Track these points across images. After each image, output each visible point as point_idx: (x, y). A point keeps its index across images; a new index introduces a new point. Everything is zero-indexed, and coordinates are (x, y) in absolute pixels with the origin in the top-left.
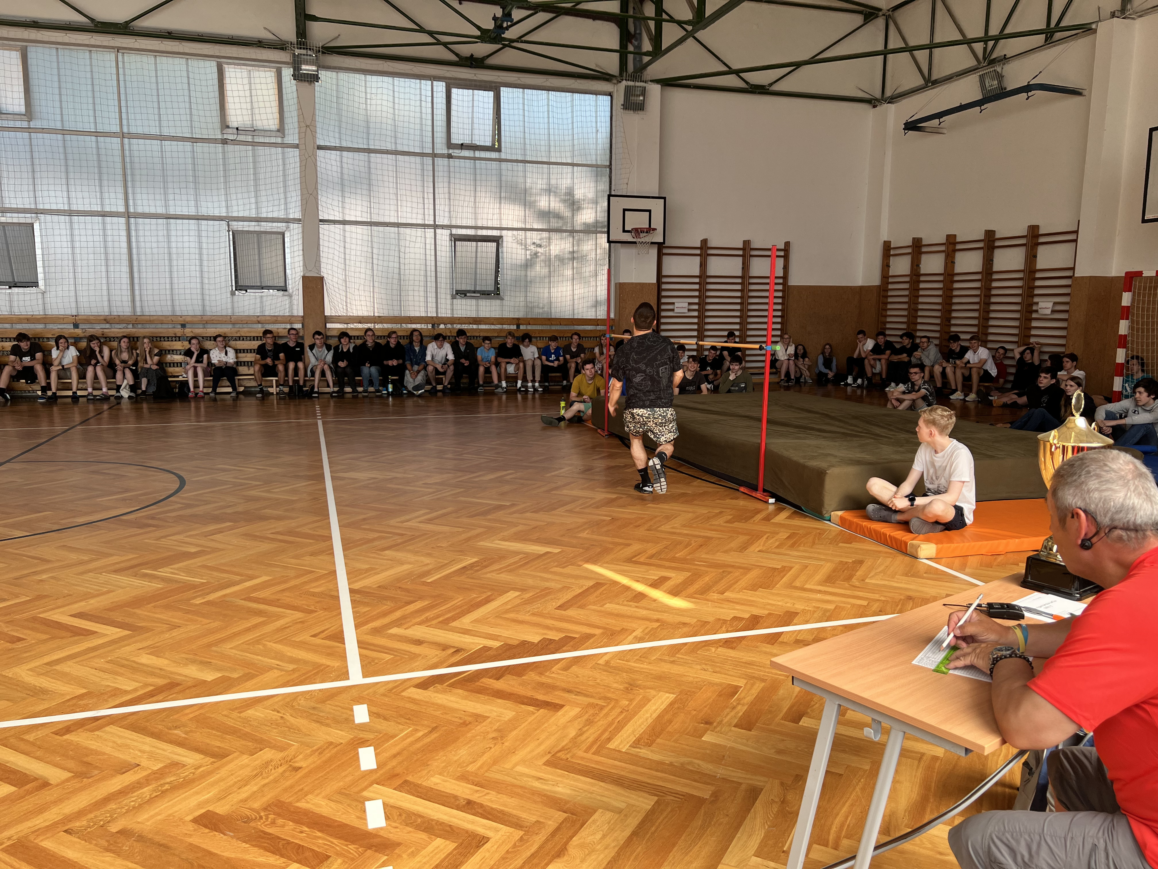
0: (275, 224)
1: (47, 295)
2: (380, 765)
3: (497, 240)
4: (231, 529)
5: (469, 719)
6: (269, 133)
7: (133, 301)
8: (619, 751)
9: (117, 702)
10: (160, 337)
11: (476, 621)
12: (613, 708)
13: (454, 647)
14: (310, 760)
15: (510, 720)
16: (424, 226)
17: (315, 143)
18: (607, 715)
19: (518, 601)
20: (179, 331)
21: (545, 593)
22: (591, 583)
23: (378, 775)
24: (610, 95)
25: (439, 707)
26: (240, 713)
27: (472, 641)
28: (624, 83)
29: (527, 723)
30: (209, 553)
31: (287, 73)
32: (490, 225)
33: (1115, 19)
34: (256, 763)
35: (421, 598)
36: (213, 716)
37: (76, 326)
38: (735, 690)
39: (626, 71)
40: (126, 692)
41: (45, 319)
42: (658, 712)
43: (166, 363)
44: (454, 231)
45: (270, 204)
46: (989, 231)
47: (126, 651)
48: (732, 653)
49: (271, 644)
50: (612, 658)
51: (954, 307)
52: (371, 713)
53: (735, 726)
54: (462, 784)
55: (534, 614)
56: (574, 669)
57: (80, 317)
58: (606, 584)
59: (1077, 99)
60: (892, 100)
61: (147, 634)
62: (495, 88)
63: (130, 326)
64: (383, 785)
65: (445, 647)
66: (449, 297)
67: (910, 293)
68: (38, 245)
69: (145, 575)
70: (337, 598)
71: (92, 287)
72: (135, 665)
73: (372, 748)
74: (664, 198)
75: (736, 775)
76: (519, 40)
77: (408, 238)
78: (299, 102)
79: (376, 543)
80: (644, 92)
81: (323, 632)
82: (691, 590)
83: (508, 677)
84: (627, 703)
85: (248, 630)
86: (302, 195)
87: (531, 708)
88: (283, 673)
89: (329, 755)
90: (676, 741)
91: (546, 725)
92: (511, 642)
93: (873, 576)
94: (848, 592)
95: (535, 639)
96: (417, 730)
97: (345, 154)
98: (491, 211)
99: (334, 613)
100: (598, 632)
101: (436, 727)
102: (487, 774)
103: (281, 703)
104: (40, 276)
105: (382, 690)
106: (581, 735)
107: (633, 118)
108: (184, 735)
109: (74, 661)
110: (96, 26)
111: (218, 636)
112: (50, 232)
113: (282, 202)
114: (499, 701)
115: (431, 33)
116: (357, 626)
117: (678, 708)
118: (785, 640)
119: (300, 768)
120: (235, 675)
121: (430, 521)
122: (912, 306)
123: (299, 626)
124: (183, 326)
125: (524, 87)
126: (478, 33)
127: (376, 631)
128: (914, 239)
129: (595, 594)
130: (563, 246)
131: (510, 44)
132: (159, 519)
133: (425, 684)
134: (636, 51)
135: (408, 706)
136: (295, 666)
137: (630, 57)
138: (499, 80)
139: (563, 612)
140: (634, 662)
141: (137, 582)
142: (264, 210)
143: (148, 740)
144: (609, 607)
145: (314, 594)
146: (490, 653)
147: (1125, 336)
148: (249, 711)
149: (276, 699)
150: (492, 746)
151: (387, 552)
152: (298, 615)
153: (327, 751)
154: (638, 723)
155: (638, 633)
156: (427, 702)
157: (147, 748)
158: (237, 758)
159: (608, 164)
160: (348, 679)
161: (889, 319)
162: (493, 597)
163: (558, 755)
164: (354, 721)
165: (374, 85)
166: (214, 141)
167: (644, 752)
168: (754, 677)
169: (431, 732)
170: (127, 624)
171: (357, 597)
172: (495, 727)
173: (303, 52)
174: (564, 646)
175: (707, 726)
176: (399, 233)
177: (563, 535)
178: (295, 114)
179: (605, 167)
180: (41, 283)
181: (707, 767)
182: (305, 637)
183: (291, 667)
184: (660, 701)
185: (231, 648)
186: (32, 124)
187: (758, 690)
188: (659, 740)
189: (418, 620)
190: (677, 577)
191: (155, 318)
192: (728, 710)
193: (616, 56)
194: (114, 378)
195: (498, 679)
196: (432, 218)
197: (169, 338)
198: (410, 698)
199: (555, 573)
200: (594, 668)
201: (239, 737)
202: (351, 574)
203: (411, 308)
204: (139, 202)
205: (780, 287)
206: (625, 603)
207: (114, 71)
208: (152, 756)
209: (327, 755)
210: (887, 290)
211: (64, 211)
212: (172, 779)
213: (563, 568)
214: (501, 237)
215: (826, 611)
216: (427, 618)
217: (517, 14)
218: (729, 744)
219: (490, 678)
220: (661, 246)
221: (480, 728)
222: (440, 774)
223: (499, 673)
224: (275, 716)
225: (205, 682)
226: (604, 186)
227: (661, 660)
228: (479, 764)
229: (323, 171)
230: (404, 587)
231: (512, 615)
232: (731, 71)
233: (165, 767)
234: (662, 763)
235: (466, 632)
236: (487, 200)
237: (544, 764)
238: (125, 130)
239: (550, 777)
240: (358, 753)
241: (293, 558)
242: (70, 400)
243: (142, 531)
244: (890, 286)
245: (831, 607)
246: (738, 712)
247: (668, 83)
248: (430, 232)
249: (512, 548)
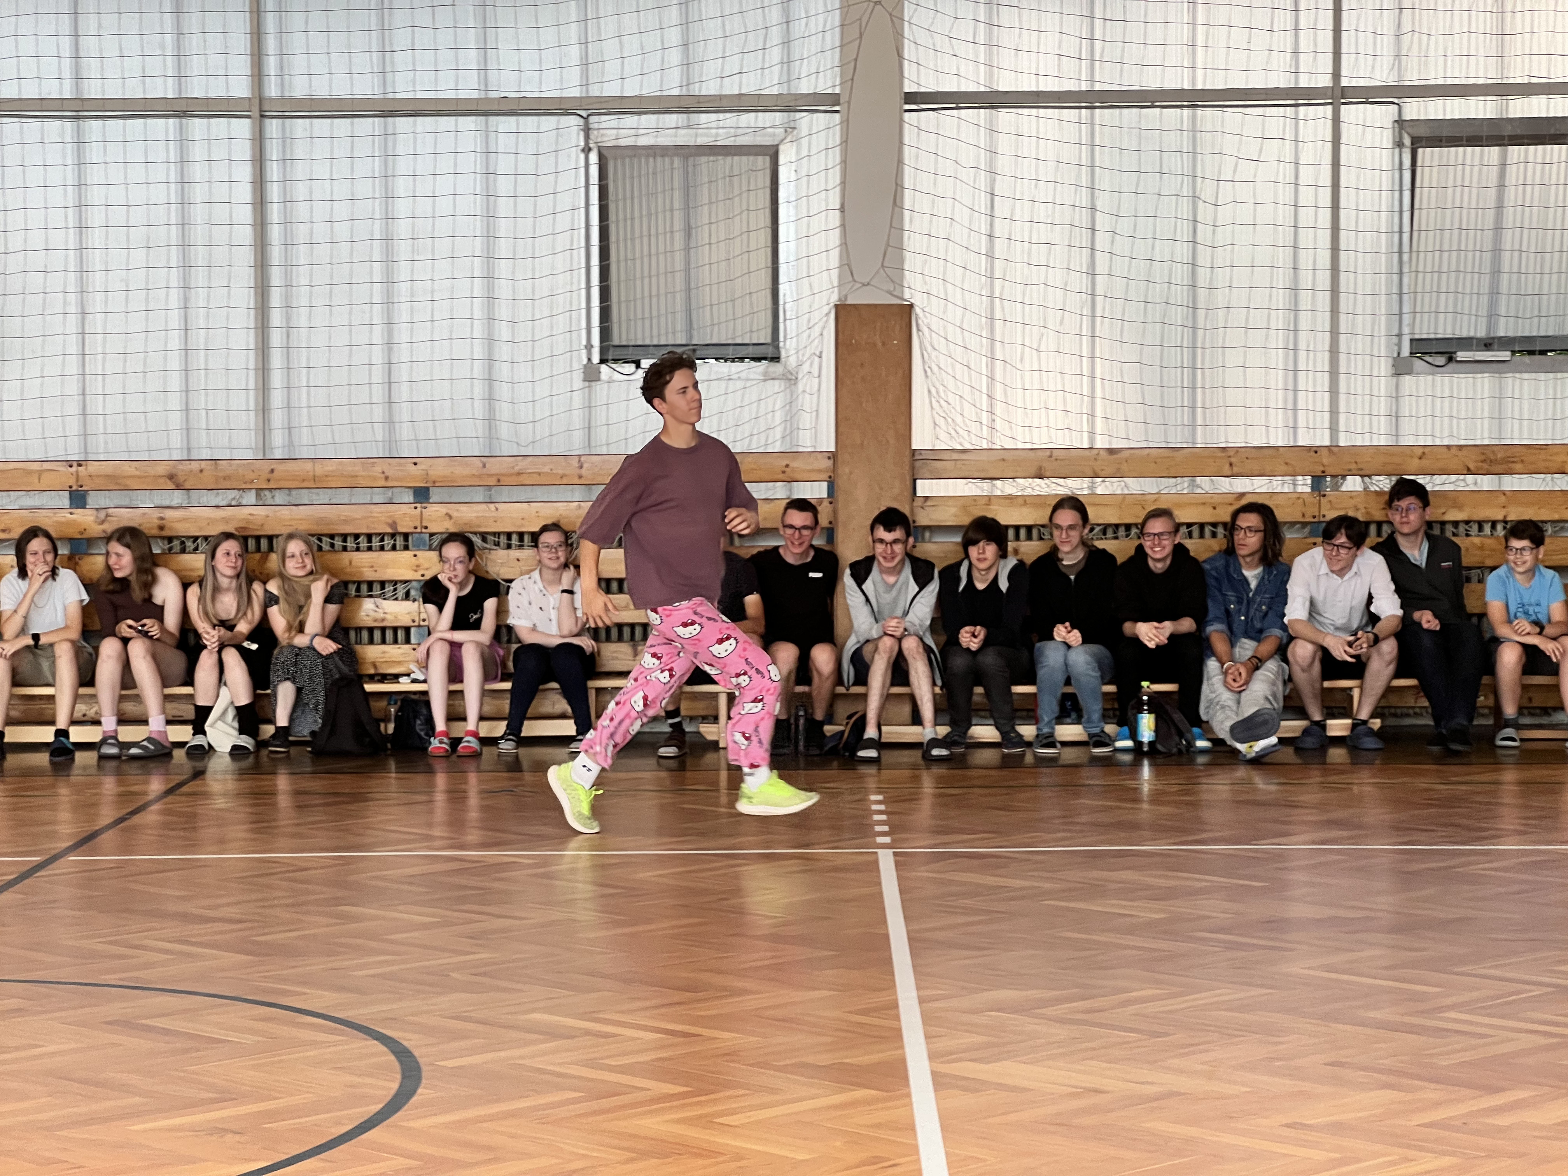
0: (745, 119)
7: (264, 409)
10: (344, 537)
16: (1297, 96)
20: (405, 514)
37: (78, 499)
43: (359, 630)
44: (1414, 109)
45: (733, 46)
57: (92, 468)
63: (250, 498)
66: (1384, 367)
77: (1230, 147)
113: (776, 35)
124: (422, 494)
142: (711, 69)
176: (1195, 131)
191: (330, 467)
194: (189, 680)
196: (1326, 64)
197: (370, 541)
211: (60, 103)
242: (44, 758)
248: (1317, 119)
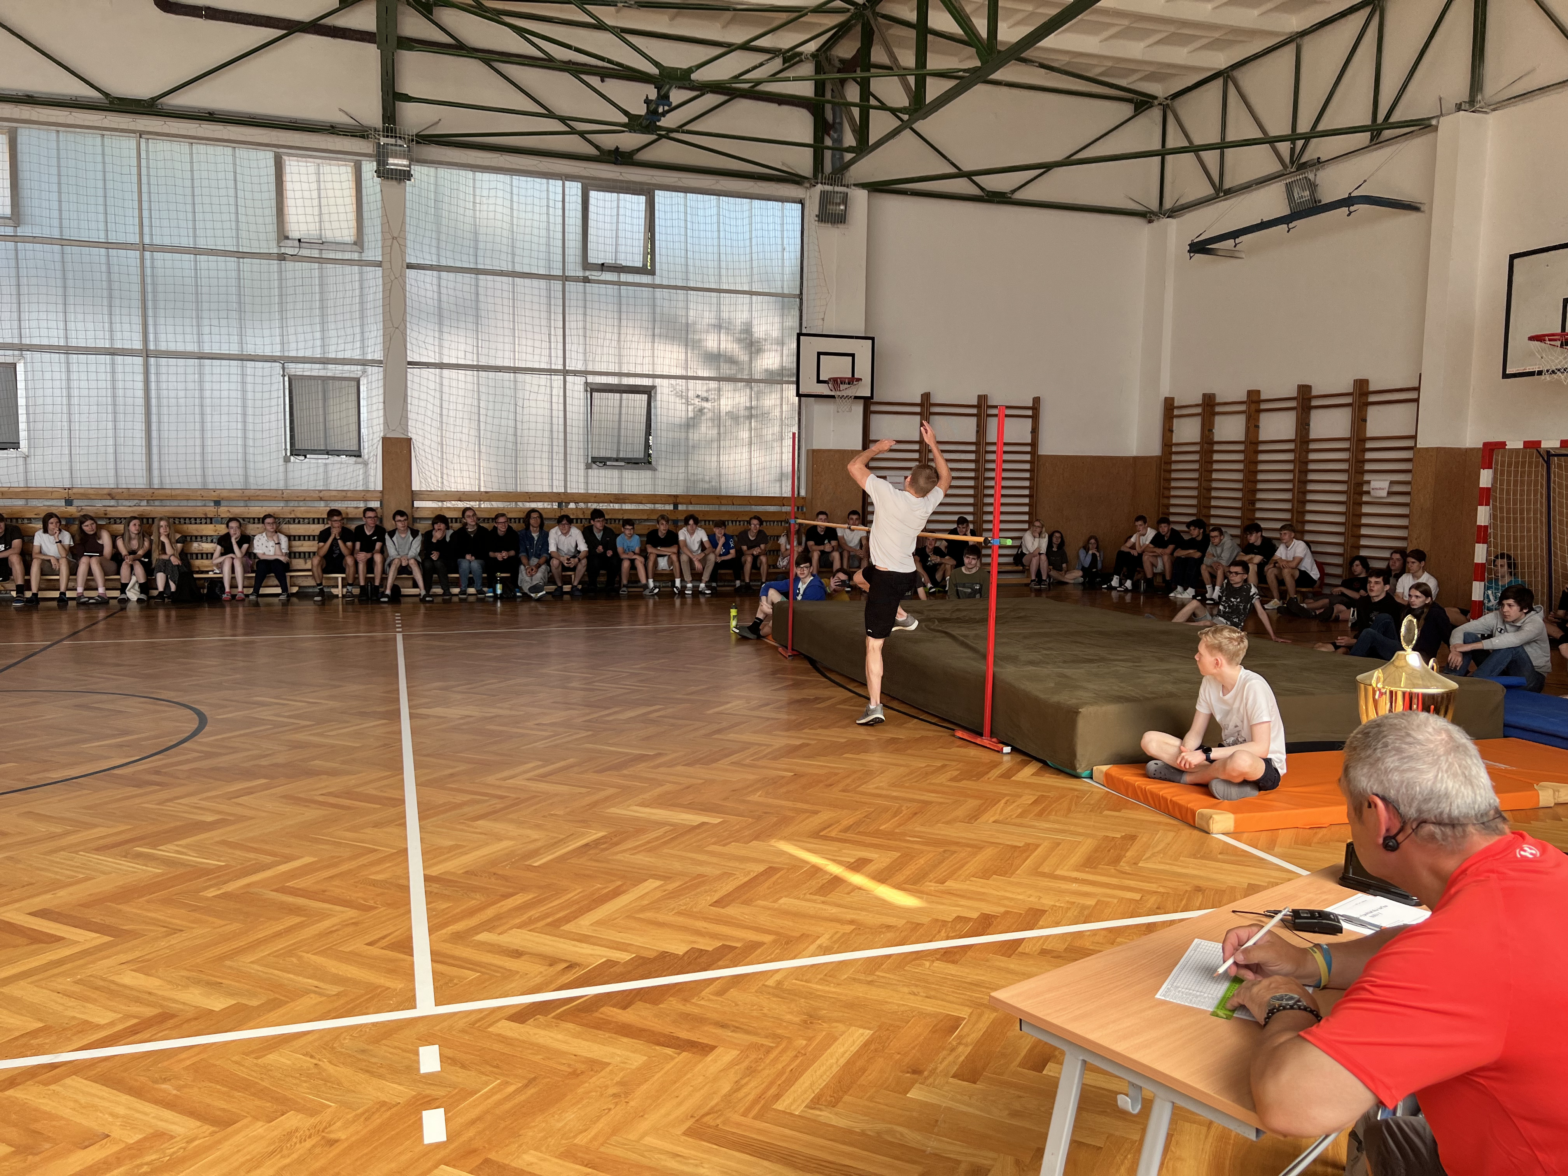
0: (347, 367)
1: (31, 460)
2: (451, 1136)
3: (649, 391)
4: (267, 787)
5: (581, 1067)
6: (341, 247)
7: (150, 469)
8: (791, 1114)
9: (85, 1042)
10: (184, 519)
11: (599, 923)
12: (784, 1051)
13: (565, 961)
14: (352, 1129)
15: (639, 1069)
16: (551, 372)
17: (403, 260)
18: (776, 1060)
19: (658, 894)
20: (211, 510)
21: (697, 882)
22: (761, 868)
23: (448, 1151)
24: (801, 202)
25: (540, 1048)
26: (257, 1058)
27: (590, 952)
28: (819, 187)
29: (663, 1072)
30: (233, 823)
31: (369, 168)
32: (639, 371)
33: (1462, 113)
34: (275, 1133)
35: (524, 889)
36: (218, 1063)
37: (69, 502)
38: (954, 1023)
39: (822, 172)
40: (98, 1027)
41: (27, 493)
42: (847, 1056)
43: (192, 554)
44: (591, 379)
45: (341, 341)
46: (1303, 386)
47: (101, 967)
48: (951, 969)
49: (309, 955)
50: (785, 977)
51: (1260, 486)
52: (443, 1058)
53: (953, 1077)
54: (567, 1164)
55: (679, 913)
56: (733, 993)
57: (74, 490)
58: (782, 869)
59: (1413, 216)
60: (1174, 212)
61: (135, 942)
62: (647, 191)
63: (144, 503)
64: (454, 1166)
65: (552, 961)
66: (582, 466)
67: (1201, 466)
68: (21, 393)
69: (139, 855)
70: (406, 889)
71: (93, 450)
72: (113, 987)
73: (441, 1111)
74: (873, 339)
75: (953, 1149)
76: (680, 129)
77: (528, 387)
78: (384, 207)
79: (466, 809)
80: (845, 199)
81: (384, 937)
82: (900, 877)
83: (639, 1005)
84: (804, 1042)
85: (279, 935)
86: (385, 328)
87: (669, 1051)
88: (324, 998)
89: (379, 1121)
90: (871, 1099)
91: (689, 1075)
92: (645, 954)
93: (1149, 858)
94: (1114, 881)
95: (680, 949)
96: (507, 1083)
97: (444, 274)
98: (640, 353)
99: (402, 910)
100: (768, 939)
101: (535, 1079)
102: (602, 1149)
103: (316, 1044)
104: (23, 435)
105: (461, 1024)
106: (738, 1090)
107: (832, 233)
108: (175, 1092)
109: (30, 980)
110: (111, 103)
111: (235, 944)
112: (38, 375)
113: (358, 337)
114: (625, 1040)
115: (563, 120)
116: (431, 930)
117: (876, 1050)
118: (1027, 951)
119: (337, 1141)
120: (255, 1003)
121: (542, 778)
122: (1204, 484)
123: (350, 929)
124: (217, 503)
125: (686, 190)
126: (625, 120)
127: (459, 938)
128: (1204, 395)
129: (767, 884)
130: (737, 400)
131: (667, 134)
132: (166, 774)
133: (522, 1015)
134: (836, 146)
135: (497, 1047)
136: (342, 989)
137: (828, 154)
138: (654, 181)
139: (722, 911)
140: (817, 983)
141: (126, 865)
142: (333, 348)
143: (124, 1098)
144: (785, 902)
145: (374, 883)
146: (617, 969)
147: (1486, 527)
148: (269, 1056)
149: (310, 1038)
150: (612, 1106)
151: (480, 823)
152: (351, 913)
153: (377, 1116)
154: (818, 1073)
155: (823, 941)
156: (524, 1042)
157: (121, 1111)
158: (247, 1126)
159: (798, 292)
160: (414, 1007)
161: (1173, 501)
162: (624, 888)
163: (705, 1120)
164: (419, 1069)
165: (486, 185)
166: (268, 256)
167: (826, 1116)
168: (982, 1005)
169: (526, 1086)
170: (108, 926)
171: (435, 887)
172: (617, 1079)
173: (392, 141)
174: (719, 960)
175: (915, 1076)
176: (515, 381)
177: (725, 799)
178: (378, 222)
179: (794, 296)
180: (23, 444)
181: (913, 1137)
182: (358, 945)
183: (334, 990)
184: (851, 1040)
185: (252, 962)
186: (20, 231)
187: (988, 1024)
188: (846, 1098)
189: (517, 921)
190: (881, 859)
191: (178, 492)
192: (945, 1052)
193: (809, 152)
194: (118, 573)
195: (624, 1008)
196: (561, 361)
197: (196, 520)
198: (499, 1035)
199: (712, 854)
200: (759, 992)
201: (254, 1095)
202: (429, 854)
203: (531, 481)
204: (162, 337)
205: (1028, 457)
206: (808, 896)
207: (134, 162)
208: (128, 1123)
209: (377, 1121)
210: (1171, 462)
211: (59, 347)
212: (154, 1157)
213: (724, 845)
214: (654, 387)
215: (1084, 908)
216: (530, 918)
217: (677, 96)
218: (946, 1103)
219: (614, 1006)
220: (868, 402)
221: (596, 1080)
222: (536, 1149)
223: (626, 1000)
224: (307, 1062)
225: (211, 1011)
226: (792, 322)
227: (854, 979)
228: (593, 1134)
229: (415, 297)
230: (500, 872)
231: (649, 915)
232: (961, 174)
233: (145, 1139)
234: (850, 1131)
235: (583, 939)
236: (636, 338)
237: (684, 1134)
238: (147, 240)
239: (693, 1152)
240: (421, 1119)
241: (348, 830)
242: (55, 604)
243: (140, 791)
244: (1174, 458)
245: (1091, 902)
246: (959, 1056)
247: (877, 188)
248: (558, 380)
249: (653, 817)
